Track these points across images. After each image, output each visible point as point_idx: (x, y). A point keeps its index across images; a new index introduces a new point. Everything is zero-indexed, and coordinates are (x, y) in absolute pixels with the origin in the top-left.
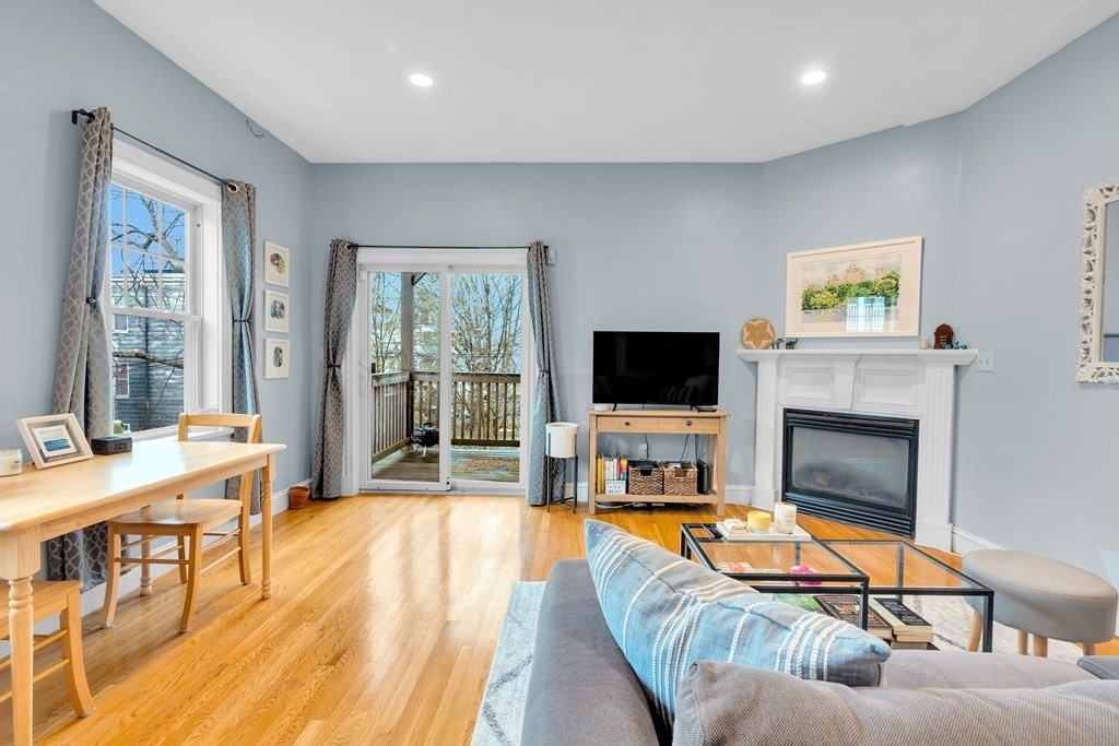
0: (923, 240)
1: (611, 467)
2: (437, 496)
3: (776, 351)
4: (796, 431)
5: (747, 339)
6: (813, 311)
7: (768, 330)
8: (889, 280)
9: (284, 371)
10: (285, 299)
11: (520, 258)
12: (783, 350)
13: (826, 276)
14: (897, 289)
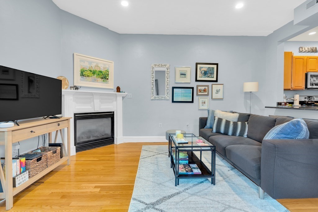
4: (78, 121)
6: (84, 77)
7: (66, 82)
8: (106, 72)
13: (89, 65)
14: (109, 75)
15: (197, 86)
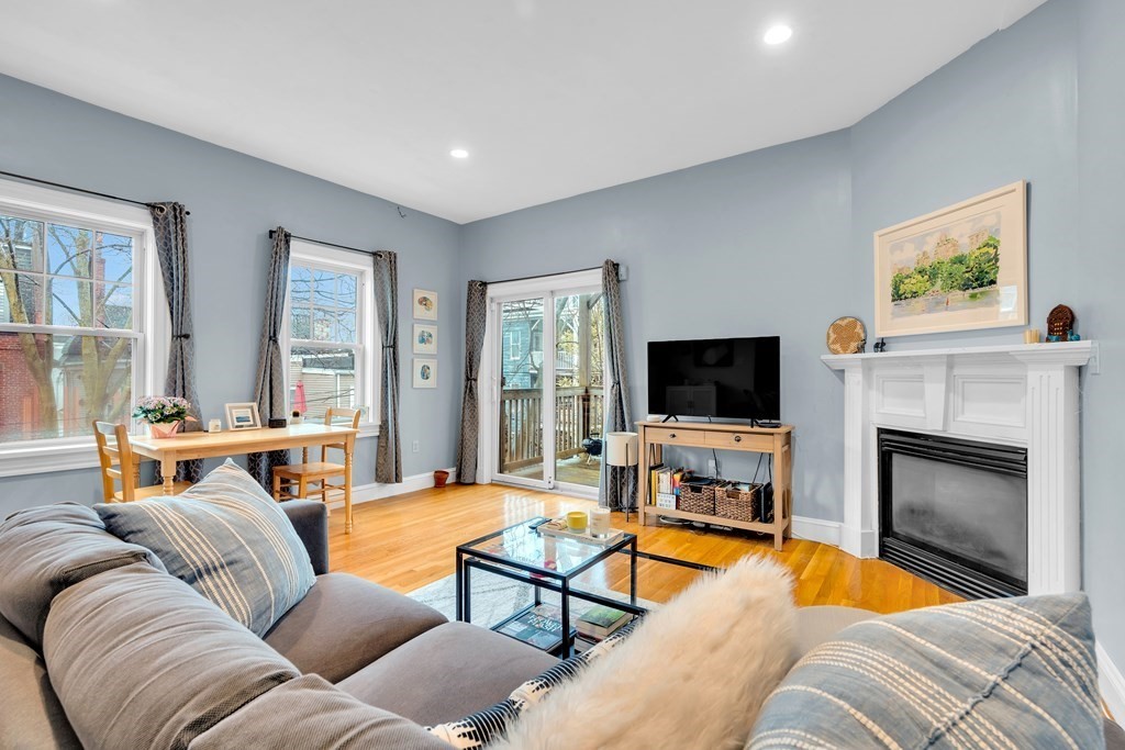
0: (1028, 187)
1: (664, 480)
2: (540, 492)
3: (860, 355)
4: (896, 459)
5: (833, 343)
6: (903, 302)
7: (858, 329)
8: (986, 249)
9: (431, 382)
10: (433, 330)
11: (595, 279)
12: (870, 354)
13: (915, 254)
14: (997, 260)
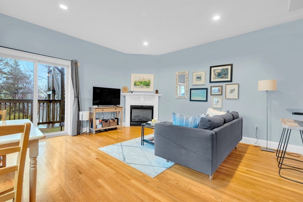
3: (129, 93)
4: (133, 110)
5: (123, 91)
6: (136, 86)
7: (127, 89)
8: (149, 81)
12: (131, 93)
13: (139, 79)
15: (211, 87)
